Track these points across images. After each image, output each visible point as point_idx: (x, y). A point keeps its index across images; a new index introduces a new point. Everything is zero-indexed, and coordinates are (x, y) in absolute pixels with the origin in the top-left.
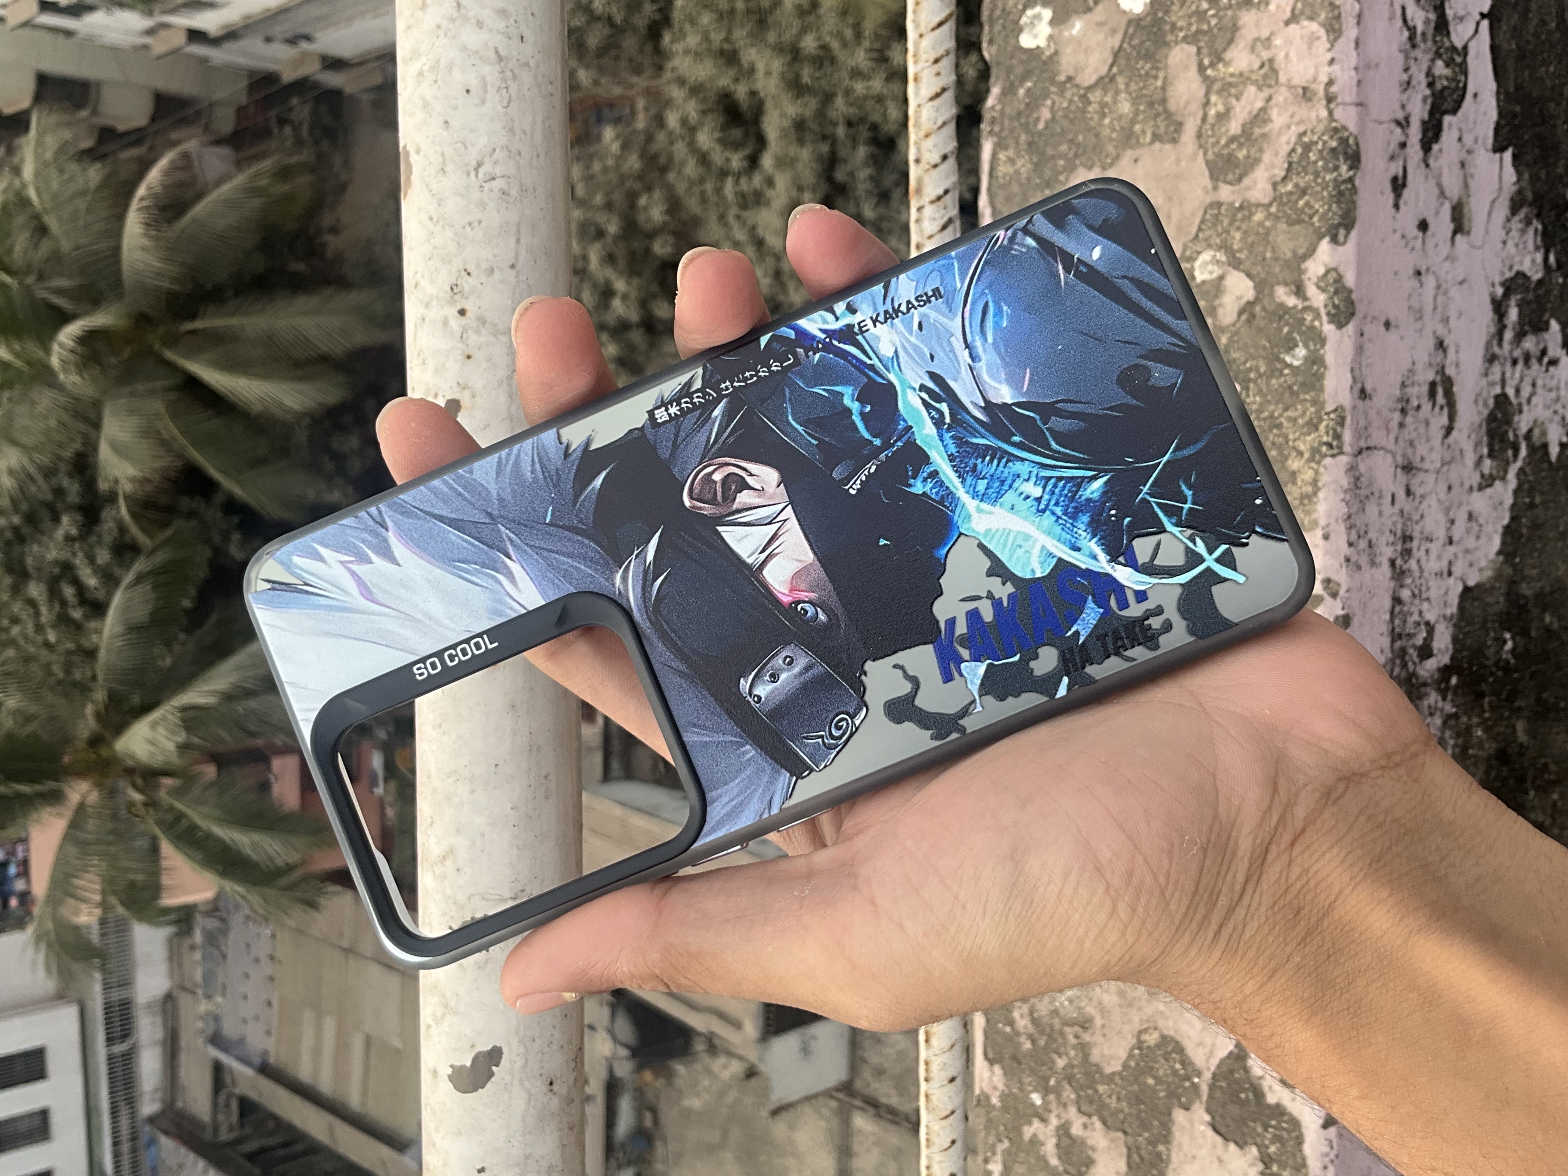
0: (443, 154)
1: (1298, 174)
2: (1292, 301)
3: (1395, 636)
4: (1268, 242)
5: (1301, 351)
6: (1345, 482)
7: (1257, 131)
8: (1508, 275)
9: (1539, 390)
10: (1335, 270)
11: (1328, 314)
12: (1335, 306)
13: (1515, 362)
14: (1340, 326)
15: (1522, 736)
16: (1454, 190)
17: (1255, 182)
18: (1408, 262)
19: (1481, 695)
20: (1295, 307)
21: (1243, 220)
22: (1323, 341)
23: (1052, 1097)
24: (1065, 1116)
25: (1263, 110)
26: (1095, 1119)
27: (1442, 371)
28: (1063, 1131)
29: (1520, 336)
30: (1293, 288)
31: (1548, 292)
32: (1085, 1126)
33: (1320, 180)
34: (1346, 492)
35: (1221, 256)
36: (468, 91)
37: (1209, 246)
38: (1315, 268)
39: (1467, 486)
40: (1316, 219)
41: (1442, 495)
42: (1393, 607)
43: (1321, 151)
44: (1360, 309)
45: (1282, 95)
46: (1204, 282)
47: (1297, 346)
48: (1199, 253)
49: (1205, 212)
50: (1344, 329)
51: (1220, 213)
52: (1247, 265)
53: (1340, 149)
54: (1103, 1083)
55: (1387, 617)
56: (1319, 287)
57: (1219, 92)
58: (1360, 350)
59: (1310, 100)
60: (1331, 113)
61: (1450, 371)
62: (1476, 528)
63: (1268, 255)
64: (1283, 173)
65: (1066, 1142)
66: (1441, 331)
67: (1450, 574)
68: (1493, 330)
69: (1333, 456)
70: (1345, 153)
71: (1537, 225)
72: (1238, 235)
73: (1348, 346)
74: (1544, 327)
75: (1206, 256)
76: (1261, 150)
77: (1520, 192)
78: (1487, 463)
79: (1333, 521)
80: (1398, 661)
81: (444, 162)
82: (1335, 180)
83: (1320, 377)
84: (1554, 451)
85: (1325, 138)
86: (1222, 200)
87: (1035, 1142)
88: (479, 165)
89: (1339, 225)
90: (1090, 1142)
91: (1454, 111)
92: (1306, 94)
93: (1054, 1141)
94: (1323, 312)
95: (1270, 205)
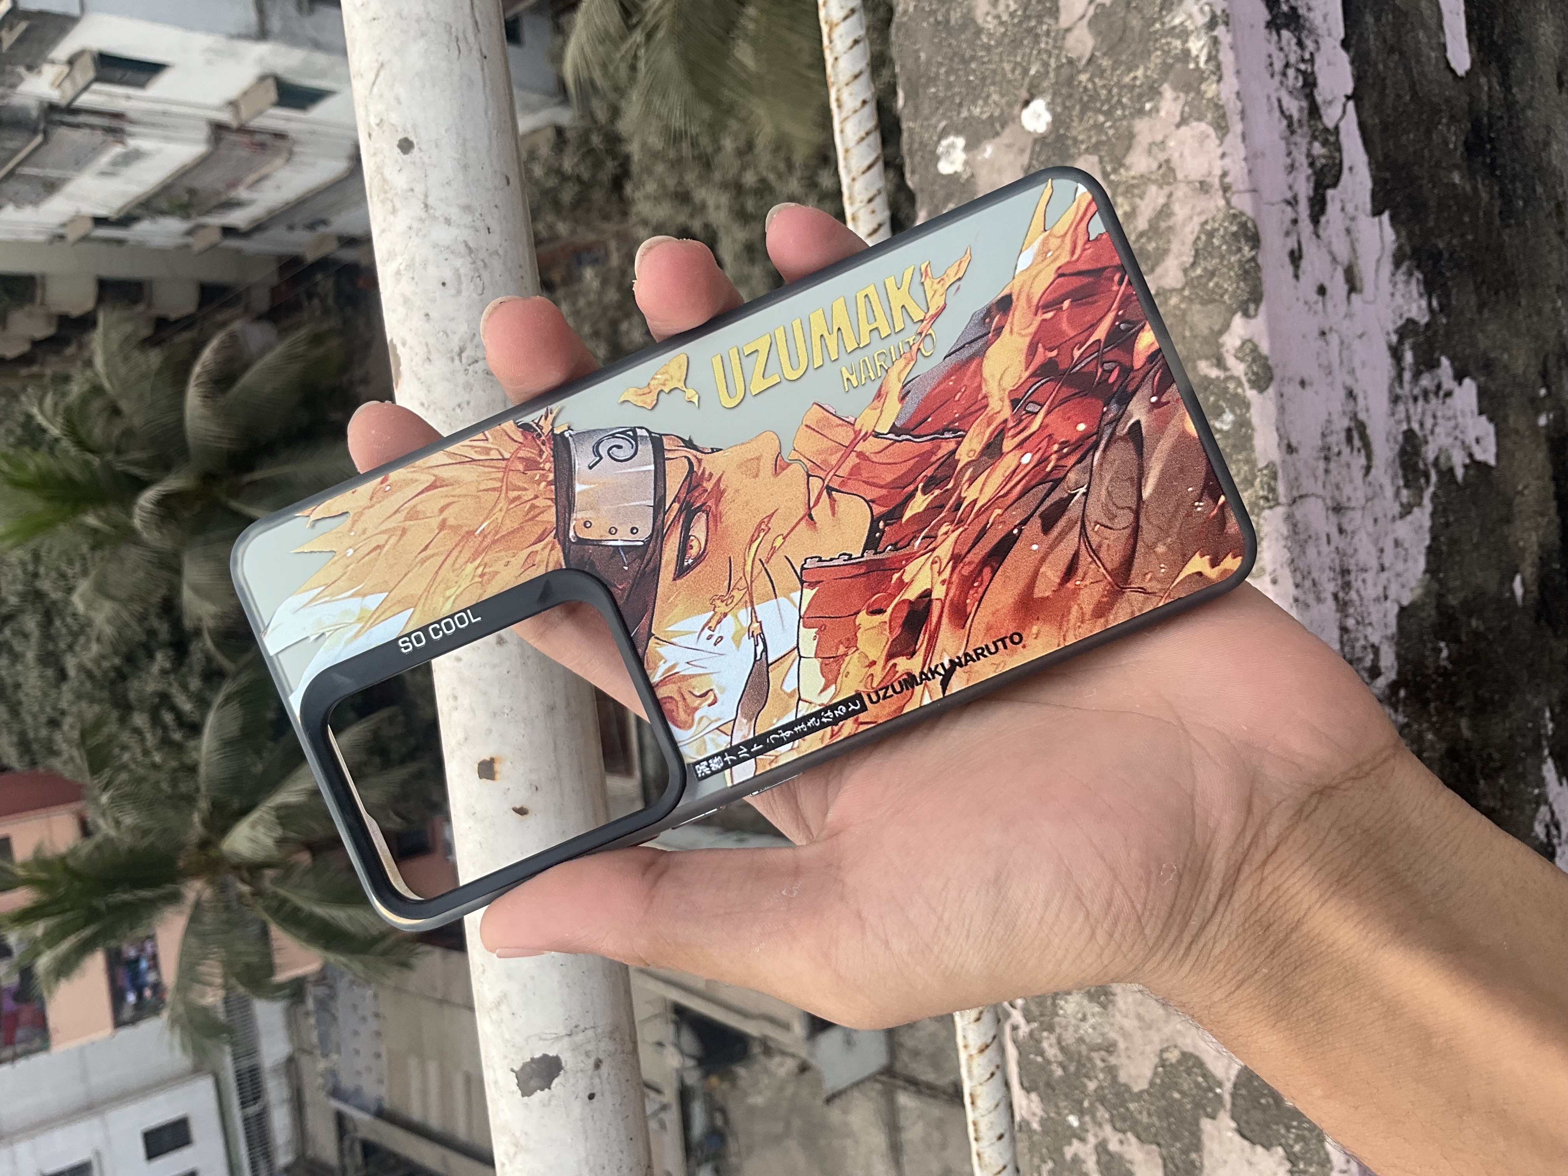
0: (427, 344)
1: (1205, 259)
2: (1214, 373)
4: (1186, 322)
5: (1229, 417)
6: (1284, 530)
7: (1163, 225)
8: (1400, 323)
9: (1440, 421)
10: (1250, 341)
11: (1249, 381)
12: (1254, 373)
13: (1415, 399)
14: (1261, 390)
15: (1466, 733)
16: (1344, 255)
17: (1167, 271)
18: (1313, 325)
19: (1426, 703)
20: (1218, 378)
22: (1248, 406)
23: (1087, 1118)
24: (1101, 1135)
25: (1166, 205)
26: (1129, 1135)
27: (1354, 417)
28: (1102, 1148)
29: (1417, 375)
30: (1214, 361)
31: (1436, 332)
32: (1121, 1142)
33: (1225, 262)
34: (1286, 538)
36: (444, 284)
38: (1231, 341)
39: (1390, 516)
40: (1226, 297)
41: (1370, 528)
42: (1342, 636)
43: (1223, 237)
44: (1277, 373)
45: (1181, 191)
47: (1224, 412)
50: (1265, 394)
53: (1241, 232)
54: (1132, 1101)
56: (1237, 357)
57: (1124, 194)
58: (1282, 409)
59: (1207, 192)
60: (1228, 202)
61: (1362, 416)
62: (1403, 553)
63: (1188, 334)
64: (1191, 260)
65: (1105, 1158)
66: (1349, 381)
67: (1386, 598)
68: (1393, 373)
69: (1271, 508)
70: (1246, 235)
71: (1418, 275)
73: (1272, 409)
74: (1436, 365)
76: (1169, 242)
77: (1400, 248)
78: (1405, 492)
79: (1278, 566)
81: (429, 352)
82: (1240, 261)
83: (1249, 438)
84: (1459, 472)
85: (1226, 224)
87: (1076, 1160)
88: (461, 351)
89: (1248, 300)
90: (1127, 1157)
91: (1335, 185)
92: (1204, 187)
93: (1094, 1158)
94: (1244, 379)
95: (1183, 289)
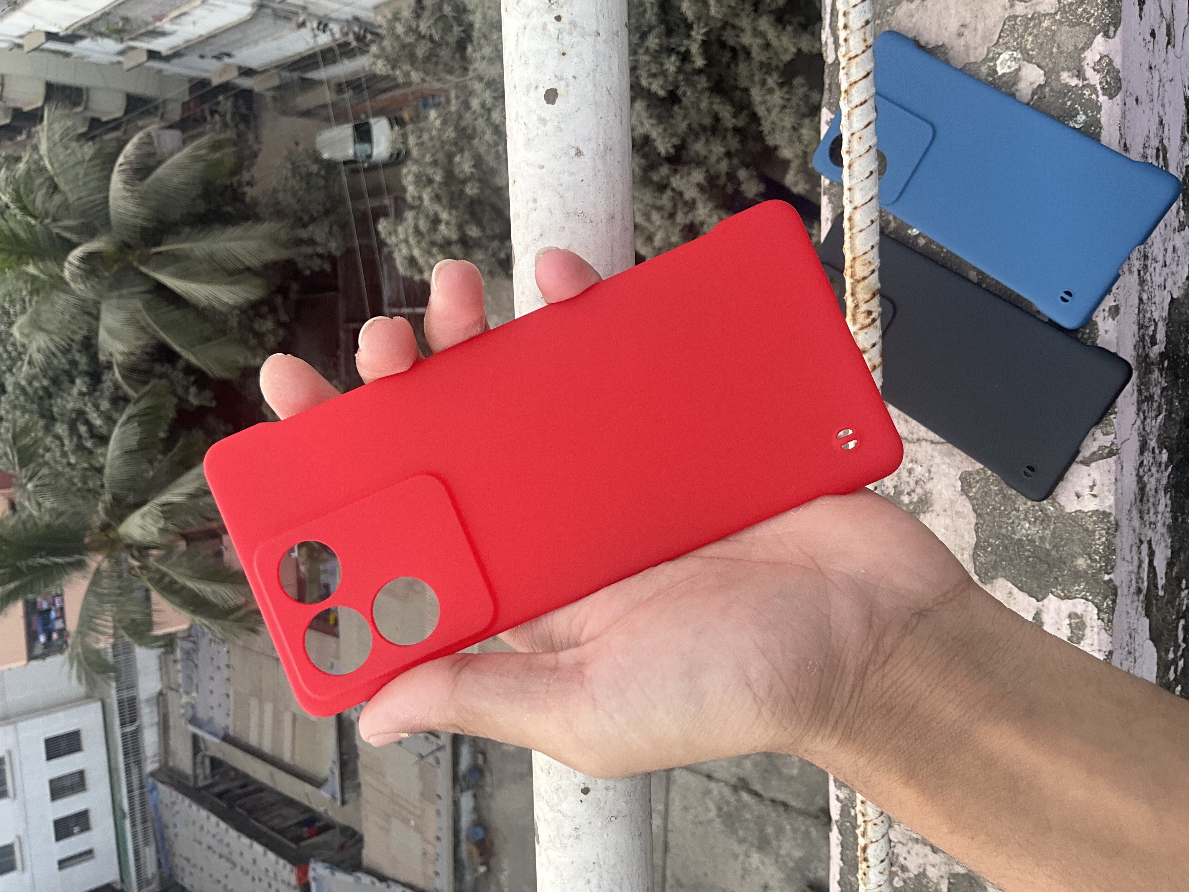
2: (1074, 82)
3: (1141, 326)
4: (1055, 41)
5: (1082, 117)
10: (1107, 56)
11: (1103, 89)
12: (1107, 83)
14: (1111, 97)
16: (1167, 13)
18: (1146, 58)
19: (1177, 377)
20: (1076, 86)
21: (1034, 27)
22: (1099, 108)
27: (1161, 141)
30: (1075, 72)
35: (1017, 55)
37: (1008, 48)
38: (1091, 56)
39: (1173, 228)
40: (1091, 20)
41: (1163, 229)
42: (1139, 305)
44: (1124, 84)
46: (1004, 75)
47: (1078, 114)
48: (1000, 54)
49: (1004, 24)
50: (1115, 99)
51: (1016, 24)
52: (1038, 59)
55: (1136, 311)
56: (1095, 70)
58: (1124, 114)
61: (1165, 142)
62: (1176, 258)
63: (1055, 50)
66: (1162, 113)
67: (1165, 288)
72: (1030, 39)
73: (1117, 111)
75: (1006, 55)
78: (1182, 212)
80: (1141, 344)
83: (1097, 132)
86: (1017, 14)
89: (1110, 23)
94: (1098, 87)
95: (1056, 13)
